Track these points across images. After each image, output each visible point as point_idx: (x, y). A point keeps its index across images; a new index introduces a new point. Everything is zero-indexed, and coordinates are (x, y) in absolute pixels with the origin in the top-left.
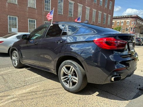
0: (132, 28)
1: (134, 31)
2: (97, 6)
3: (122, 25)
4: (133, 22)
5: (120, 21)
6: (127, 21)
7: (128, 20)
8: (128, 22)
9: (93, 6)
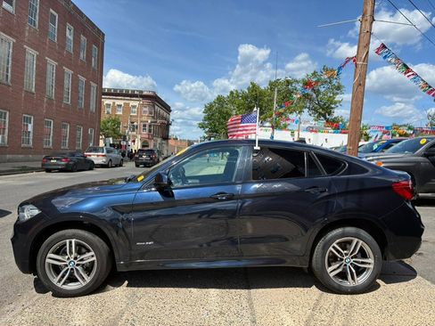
0: (145, 126)
1: (150, 131)
2: (59, 53)
3: (118, 113)
4: (146, 109)
5: (114, 103)
6: (132, 103)
7: (134, 103)
8: (134, 107)
9: (47, 48)
